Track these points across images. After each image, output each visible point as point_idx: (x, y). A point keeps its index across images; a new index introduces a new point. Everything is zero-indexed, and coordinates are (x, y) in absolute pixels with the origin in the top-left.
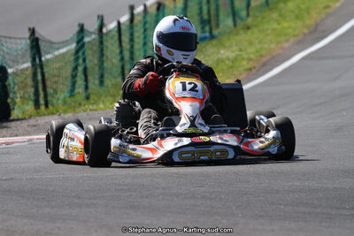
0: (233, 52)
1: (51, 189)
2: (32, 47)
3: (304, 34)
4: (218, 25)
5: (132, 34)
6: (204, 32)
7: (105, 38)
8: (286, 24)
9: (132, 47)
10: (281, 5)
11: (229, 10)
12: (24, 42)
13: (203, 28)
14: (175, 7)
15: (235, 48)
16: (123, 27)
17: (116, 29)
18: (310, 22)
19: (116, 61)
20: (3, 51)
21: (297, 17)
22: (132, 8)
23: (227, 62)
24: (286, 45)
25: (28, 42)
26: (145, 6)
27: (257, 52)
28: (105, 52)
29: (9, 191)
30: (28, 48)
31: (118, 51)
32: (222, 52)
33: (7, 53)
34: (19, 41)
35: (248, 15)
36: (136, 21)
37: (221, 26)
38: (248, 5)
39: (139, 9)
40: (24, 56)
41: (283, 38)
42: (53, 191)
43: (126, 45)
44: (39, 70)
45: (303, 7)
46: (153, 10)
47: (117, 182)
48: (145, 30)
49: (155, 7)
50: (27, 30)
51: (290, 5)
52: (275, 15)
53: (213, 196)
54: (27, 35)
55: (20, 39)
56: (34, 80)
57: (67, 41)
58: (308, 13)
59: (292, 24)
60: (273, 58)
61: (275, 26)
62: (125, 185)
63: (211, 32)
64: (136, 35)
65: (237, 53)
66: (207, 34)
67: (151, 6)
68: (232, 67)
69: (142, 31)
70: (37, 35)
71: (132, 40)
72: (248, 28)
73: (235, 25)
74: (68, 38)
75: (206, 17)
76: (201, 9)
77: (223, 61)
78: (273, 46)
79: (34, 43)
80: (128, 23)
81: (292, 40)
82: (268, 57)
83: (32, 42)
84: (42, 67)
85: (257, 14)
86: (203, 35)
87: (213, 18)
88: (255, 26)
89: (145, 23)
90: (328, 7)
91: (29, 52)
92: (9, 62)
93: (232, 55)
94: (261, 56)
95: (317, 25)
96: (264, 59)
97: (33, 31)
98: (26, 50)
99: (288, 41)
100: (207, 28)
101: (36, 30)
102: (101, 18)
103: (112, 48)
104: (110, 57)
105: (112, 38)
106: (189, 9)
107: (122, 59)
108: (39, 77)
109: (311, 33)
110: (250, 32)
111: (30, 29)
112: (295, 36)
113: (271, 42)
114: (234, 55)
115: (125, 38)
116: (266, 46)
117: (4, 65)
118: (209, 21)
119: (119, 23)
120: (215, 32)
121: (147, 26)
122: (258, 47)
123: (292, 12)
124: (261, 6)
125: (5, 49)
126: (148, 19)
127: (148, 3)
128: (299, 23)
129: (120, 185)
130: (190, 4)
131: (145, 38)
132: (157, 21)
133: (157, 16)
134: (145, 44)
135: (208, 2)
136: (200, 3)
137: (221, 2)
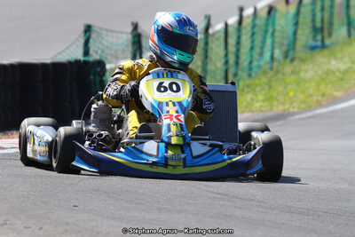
0: (345, 63)
1: (141, 191)
2: (134, 43)
4: (330, 35)
5: (239, 37)
6: (315, 40)
7: (210, 39)
9: (238, 50)
11: (345, 20)
12: (125, 37)
13: (315, 36)
14: (287, 12)
15: (346, 59)
16: (230, 29)
17: (223, 30)
19: (220, 64)
20: (103, 44)
22: (241, 10)
23: (338, 74)
25: (130, 37)
26: (255, 9)
28: (209, 54)
29: (98, 190)
30: (130, 43)
31: (222, 53)
32: (333, 62)
33: (107, 47)
34: (120, 35)
36: (244, 24)
37: (334, 35)
39: (248, 12)
40: (124, 51)
42: (143, 194)
43: (232, 48)
46: (263, 14)
48: (253, 34)
49: (266, 10)
50: (130, 24)
53: (311, 212)
54: (129, 29)
55: (121, 33)
63: (323, 41)
64: (243, 38)
65: (349, 65)
66: (319, 43)
67: (262, 9)
68: (342, 80)
69: (250, 34)
70: (139, 31)
71: (238, 43)
73: (349, 35)
75: (318, 25)
76: (314, 16)
77: (333, 72)
79: (136, 39)
80: (236, 25)
83: (134, 37)
86: (314, 44)
87: (326, 26)
89: (254, 26)
91: (130, 47)
92: (109, 57)
93: (343, 67)
97: (135, 27)
98: (127, 46)
100: (319, 37)
101: (140, 25)
102: (208, 19)
103: (217, 50)
104: (214, 59)
105: (218, 40)
106: (301, 15)
107: (227, 62)
111: (133, 24)
114: (345, 67)
115: (232, 41)
117: (103, 59)
118: (322, 30)
119: (226, 25)
120: (327, 42)
121: (256, 29)
125: (104, 42)
127: (260, 5)
129: (212, 192)
130: (303, 10)
131: (253, 42)
132: (267, 25)
133: (268, 19)
134: (252, 48)
135: (323, 9)
136: (313, 10)
137: (336, 10)
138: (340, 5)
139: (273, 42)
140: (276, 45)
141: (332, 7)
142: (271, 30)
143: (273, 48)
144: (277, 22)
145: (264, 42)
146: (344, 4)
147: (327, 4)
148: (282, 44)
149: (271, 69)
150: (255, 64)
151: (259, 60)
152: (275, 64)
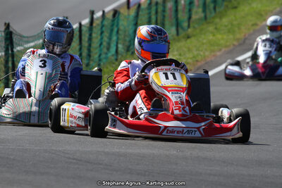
0: (174, 55)
2: (6, 39)
3: (234, 45)
5: (91, 35)
8: (219, 36)
9: (90, 45)
10: (217, 20)
11: (174, 21)
14: (129, 15)
15: (175, 53)
16: (83, 28)
17: (78, 29)
18: (240, 36)
21: (229, 32)
22: (92, 13)
24: (218, 54)
25: (3, 34)
26: (104, 12)
27: (194, 57)
30: (3, 40)
31: (78, 48)
35: (189, 26)
36: (94, 25)
38: (190, 18)
39: (98, 14)
41: (216, 48)
42: (14, 160)
43: (85, 44)
44: (10, 59)
45: (235, 23)
46: (110, 16)
47: (67, 156)
48: (102, 33)
49: (112, 14)
50: (3, 25)
51: (225, 21)
52: (211, 28)
53: (147, 173)
54: (3, 28)
56: (5, 67)
57: (35, 36)
58: (239, 28)
59: (225, 37)
60: (206, 63)
61: (211, 37)
62: (74, 159)
64: (94, 35)
65: (178, 57)
67: (109, 12)
69: (99, 32)
70: (11, 29)
71: (90, 39)
72: (188, 37)
73: (178, 34)
74: (36, 34)
78: (207, 53)
79: (8, 36)
80: (88, 25)
81: (223, 50)
82: (203, 63)
83: (7, 34)
84: (13, 56)
85: (196, 26)
88: (194, 36)
89: (103, 26)
90: (255, 24)
91: (4, 42)
94: (197, 61)
95: (245, 39)
96: (199, 64)
97: (8, 26)
98: (1, 41)
99: (220, 50)
101: (11, 25)
106: (140, 17)
107: (81, 55)
108: (10, 65)
109: (240, 45)
110: (189, 41)
111: (5, 24)
112: (226, 46)
113: (206, 50)
115: (85, 38)
116: (202, 53)
119: (80, 24)
121: (104, 29)
122: (195, 53)
123: (226, 26)
124: (200, 19)
126: (106, 23)
127: (107, 10)
128: (231, 36)
129: (69, 158)
130: (140, 13)
131: (102, 39)
132: (112, 25)
133: (113, 21)
134: (101, 44)
135: (157, 12)
136: (150, 13)
137: (167, 14)
138: (170, 9)
139: (118, 38)
140: (120, 41)
141: (164, 11)
142: (116, 30)
143: (117, 43)
144: (121, 23)
145: (110, 38)
146: (174, 8)
147: (160, 9)
148: (125, 40)
149: (117, 60)
150: (103, 56)
151: (106, 54)
152: (120, 57)
